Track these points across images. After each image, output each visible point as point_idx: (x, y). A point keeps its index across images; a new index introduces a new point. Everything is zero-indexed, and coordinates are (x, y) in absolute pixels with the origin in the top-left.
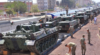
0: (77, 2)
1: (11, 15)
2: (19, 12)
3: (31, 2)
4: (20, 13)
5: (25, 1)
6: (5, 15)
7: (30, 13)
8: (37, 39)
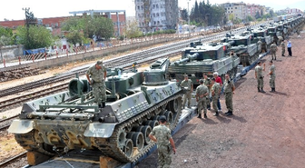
0: (230, 10)
1: (78, 45)
2: (95, 39)
3: (122, 13)
4: (99, 40)
5: (109, 13)
6: (65, 47)
7: (122, 39)
8: (121, 120)
